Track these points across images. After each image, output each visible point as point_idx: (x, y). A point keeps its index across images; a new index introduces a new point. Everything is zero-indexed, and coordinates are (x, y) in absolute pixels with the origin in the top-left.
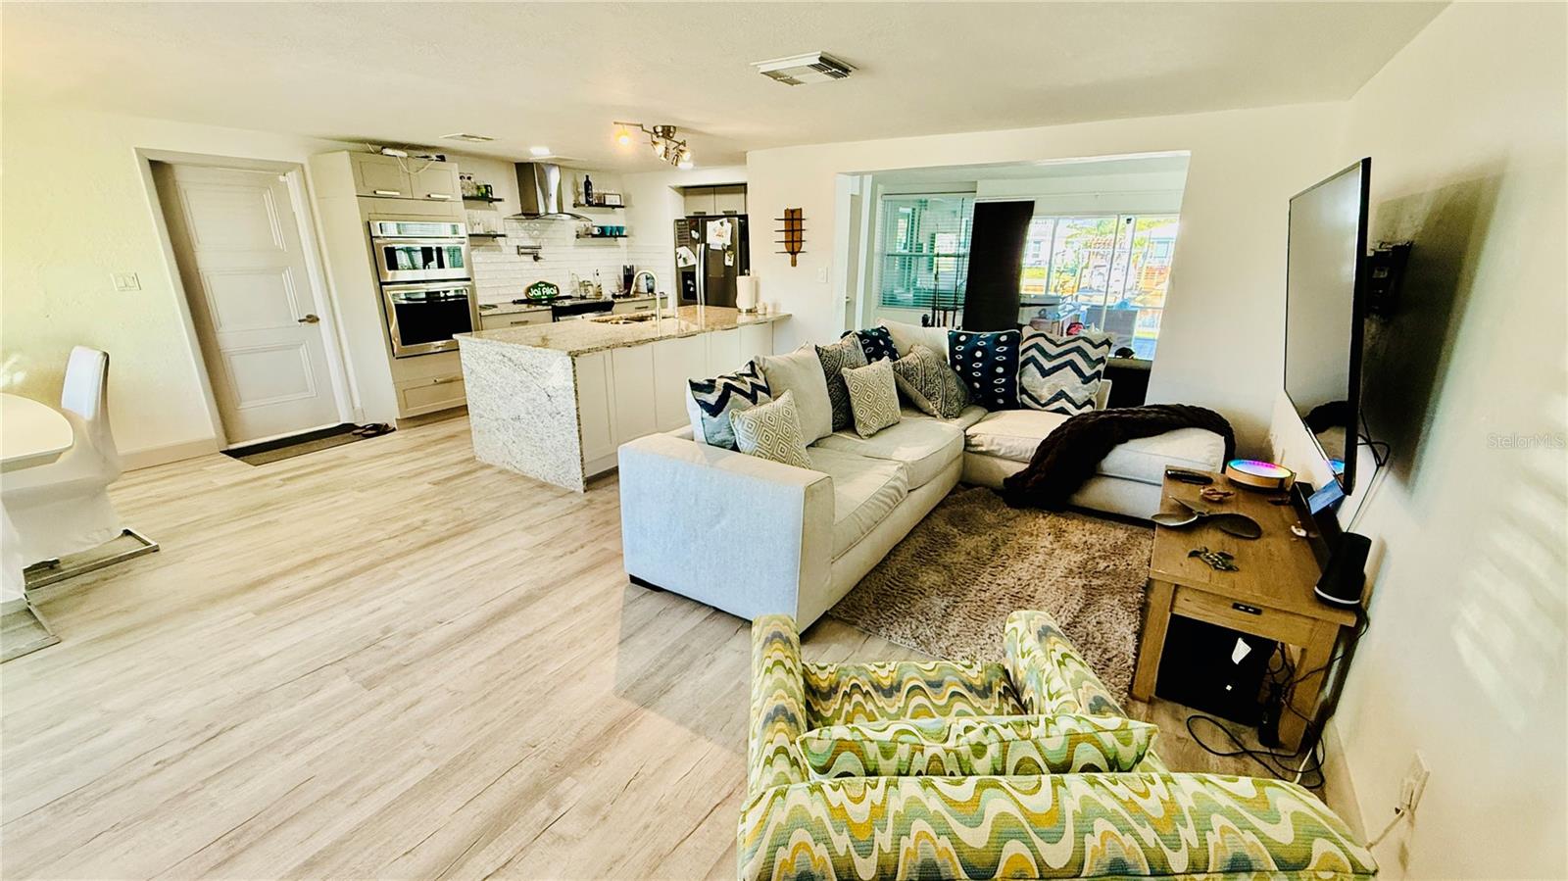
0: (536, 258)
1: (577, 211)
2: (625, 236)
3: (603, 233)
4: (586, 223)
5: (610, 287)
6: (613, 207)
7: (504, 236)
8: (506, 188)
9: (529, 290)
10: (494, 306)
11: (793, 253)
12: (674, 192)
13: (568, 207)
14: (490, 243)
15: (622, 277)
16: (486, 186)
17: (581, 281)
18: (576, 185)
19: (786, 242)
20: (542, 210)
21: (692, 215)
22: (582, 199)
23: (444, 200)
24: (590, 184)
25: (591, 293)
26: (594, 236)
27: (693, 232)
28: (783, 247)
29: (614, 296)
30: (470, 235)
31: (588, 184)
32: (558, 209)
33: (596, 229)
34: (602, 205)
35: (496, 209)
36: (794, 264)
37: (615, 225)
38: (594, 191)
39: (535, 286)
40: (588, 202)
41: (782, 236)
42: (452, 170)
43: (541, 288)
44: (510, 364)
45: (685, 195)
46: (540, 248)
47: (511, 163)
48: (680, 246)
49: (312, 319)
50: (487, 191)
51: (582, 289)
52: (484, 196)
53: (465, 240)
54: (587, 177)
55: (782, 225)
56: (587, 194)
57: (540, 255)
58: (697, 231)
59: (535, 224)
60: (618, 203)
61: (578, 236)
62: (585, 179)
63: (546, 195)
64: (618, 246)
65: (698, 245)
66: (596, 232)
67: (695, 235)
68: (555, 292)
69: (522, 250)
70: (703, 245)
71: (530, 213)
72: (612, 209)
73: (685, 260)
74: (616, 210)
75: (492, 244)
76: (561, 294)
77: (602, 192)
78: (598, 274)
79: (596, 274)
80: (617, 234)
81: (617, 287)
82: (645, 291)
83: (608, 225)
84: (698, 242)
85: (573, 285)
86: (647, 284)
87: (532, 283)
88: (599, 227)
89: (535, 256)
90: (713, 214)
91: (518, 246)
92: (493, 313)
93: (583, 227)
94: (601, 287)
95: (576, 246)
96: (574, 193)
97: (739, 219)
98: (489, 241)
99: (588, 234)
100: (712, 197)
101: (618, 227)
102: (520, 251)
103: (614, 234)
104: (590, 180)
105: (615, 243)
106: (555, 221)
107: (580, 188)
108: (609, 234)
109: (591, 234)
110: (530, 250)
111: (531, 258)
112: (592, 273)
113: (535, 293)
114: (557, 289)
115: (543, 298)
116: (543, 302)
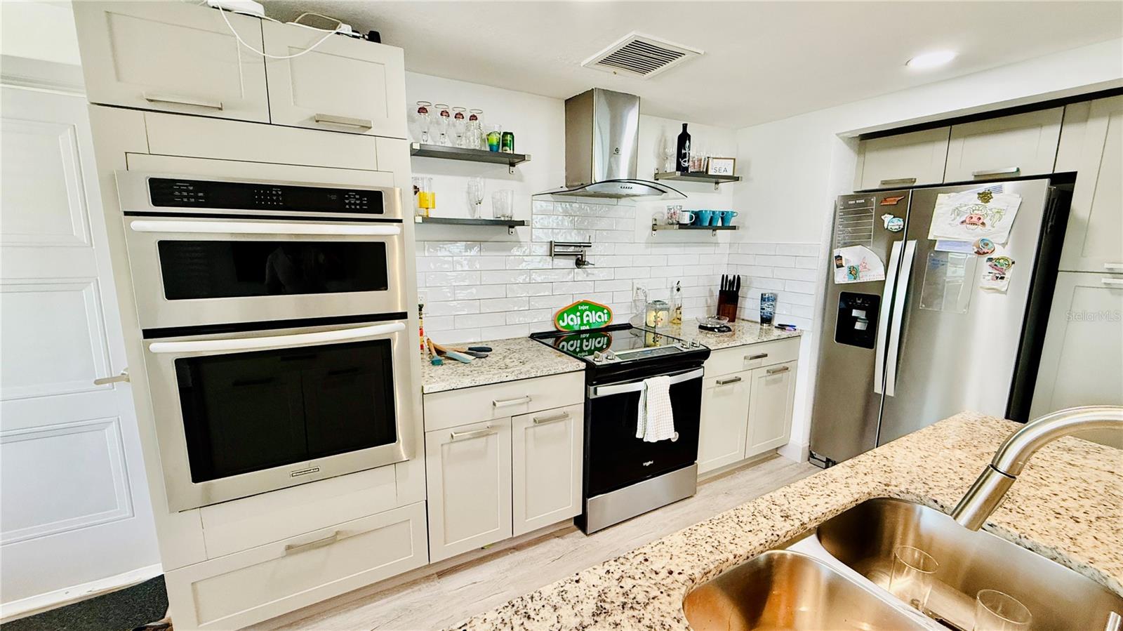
0: (580, 263)
2: (734, 228)
3: (697, 221)
4: (672, 204)
5: (696, 310)
6: (717, 179)
7: (526, 224)
9: (560, 316)
10: (483, 353)
12: (841, 141)
13: (645, 176)
14: (504, 237)
15: (717, 294)
16: (504, 134)
17: (650, 300)
20: (598, 176)
21: (877, 186)
22: (671, 166)
23: (359, 132)
24: (689, 137)
26: (682, 226)
27: (887, 218)
29: (704, 331)
31: (684, 138)
33: (687, 215)
34: (702, 175)
35: (521, 179)
37: (719, 208)
38: (692, 152)
39: (573, 309)
40: (679, 168)
42: (389, 65)
45: (861, 151)
46: (588, 246)
47: (559, 99)
48: (846, 245)
50: (504, 143)
51: (651, 314)
54: (685, 126)
56: (681, 156)
57: (587, 259)
59: (578, 205)
60: (730, 173)
61: (654, 228)
62: (681, 131)
63: (610, 150)
64: (717, 244)
65: (897, 246)
66: (686, 220)
67: (892, 223)
68: (605, 318)
69: (557, 249)
70: (912, 245)
71: (578, 186)
72: (717, 183)
73: (853, 271)
74: (724, 186)
75: (507, 237)
76: (615, 322)
77: (703, 155)
78: (678, 290)
79: (675, 290)
80: (720, 224)
81: (709, 311)
82: (759, 321)
83: (708, 209)
84: (896, 235)
85: (636, 306)
86: (763, 309)
87: (569, 302)
88: (692, 212)
89: (578, 259)
90: (941, 182)
91: (551, 242)
92: (453, 386)
93: (666, 211)
94: (682, 310)
95: (649, 243)
96: (659, 156)
97: (1052, 184)
98: (501, 234)
99: (672, 224)
100: (942, 147)
101: (723, 213)
102: (555, 250)
103: (714, 224)
104: (688, 131)
105: (713, 239)
106: (623, 199)
107: (669, 144)
108: (707, 224)
109: (678, 223)
110: (571, 249)
111: (571, 262)
112: (669, 286)
113: (573, 322)
114: (609, 314)
115: (583, 328)
116: (583, 336)
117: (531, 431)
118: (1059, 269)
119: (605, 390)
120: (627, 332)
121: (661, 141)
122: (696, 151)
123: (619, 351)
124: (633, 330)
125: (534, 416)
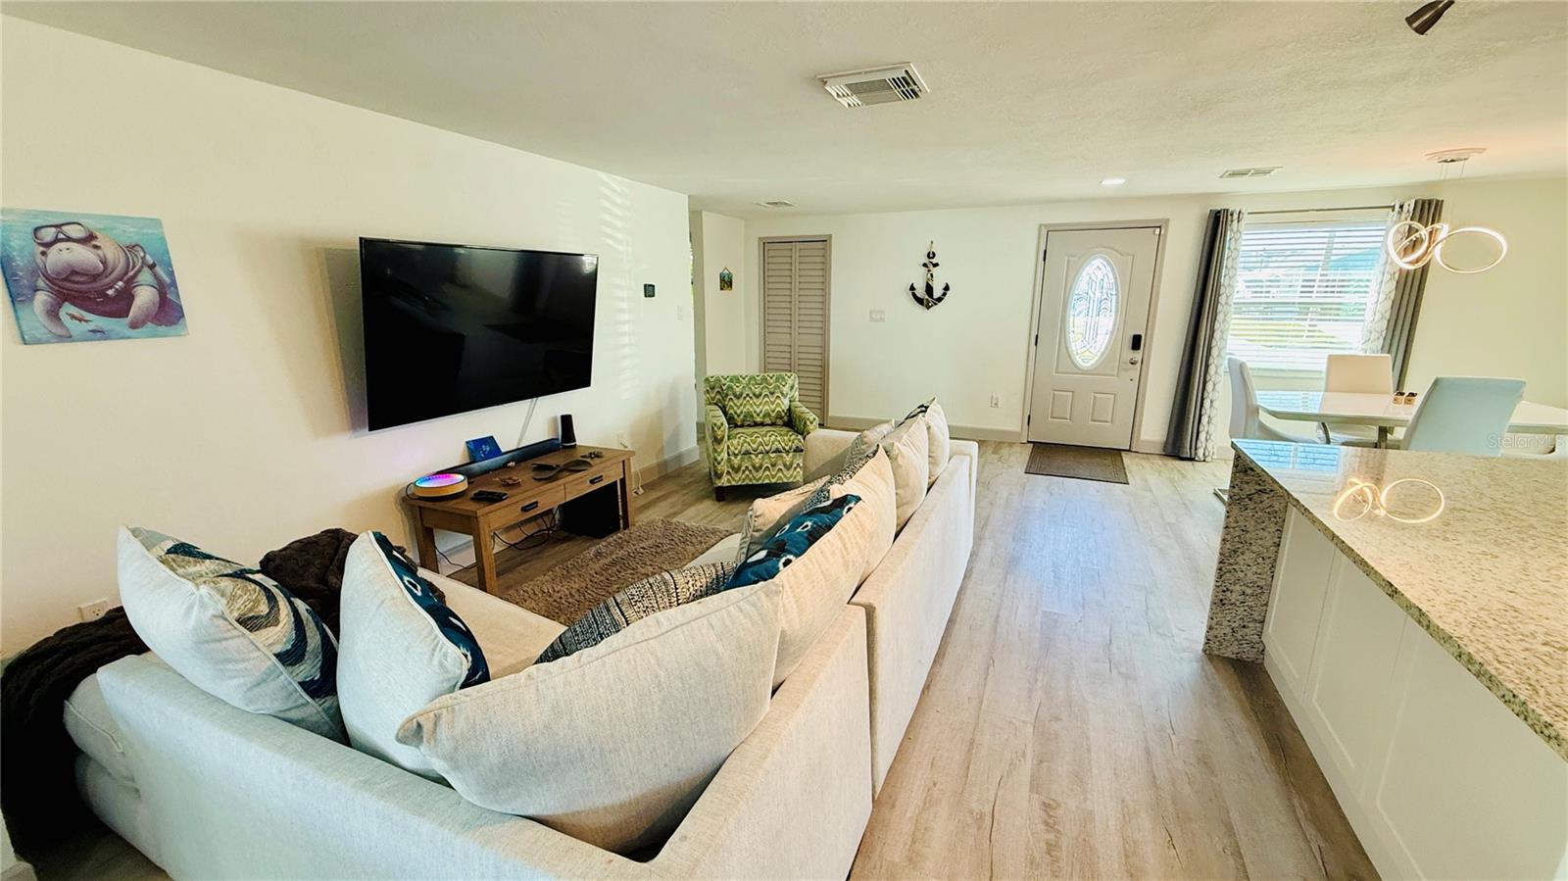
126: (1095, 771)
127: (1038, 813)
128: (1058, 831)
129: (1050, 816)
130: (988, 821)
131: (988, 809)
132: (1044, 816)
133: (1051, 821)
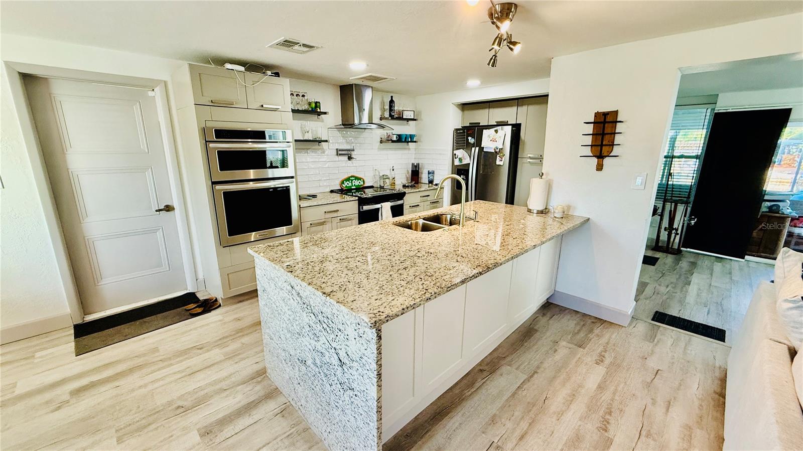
0: (350, 158)
1: (383, 122)
2: (415, 142)
3: (401, 139)
4: (388, 132)
5: (401, 179)
6: (408, 120)
7: (326, 141)
8: (331, 104)
9: (343, 182)
10: (314, 196)
11: (600, 157)
13: (376, 120)
14: (317, 147)
15: (410, 172)
16: (316, 103)
17: (381, 175)
18: (383, 103)
19: (592, 146)
20: (356, 122)
21: (468, 125)
22: (387, 115)
23: (275, 110)
24: (394, 101)
25: (388, 184)
26: (393, 141)
27: (470, 138)
28: (588, 151)
29: (404, 186)
30: (296, 141)
31: (392, 102)
32: (369, 120)
33: (395, 136)
34: (400, 118)
35: (323, 121)
36: (600, 167)
37: (408, 133)
38: (396, 108)
39: (348, 179)
40: (390, 115)
41: (589, 140)
42: (285, 85)
43: (352, 180)
44: (298, 299)
46: (353, 150)
47: (337, 85)
48: (457, 149)
49: (168, 208)
50: (316, 107)
51: (382, 181)
52: (314, 110)
53: (291, 144)
54: (392, 97)
55: (590, 129)
56: (391, 110)
57: (353, 156)
58: (473, 137)
59: (350, 132)
60: (412, 118)
61: (381, 142)
62: (390, 99)
63: (361, 109)
64: (409, 149)
65: (473, 149)
66: (395, 139)
67: (471, 140)
68: (362, 183)
69: (340, 152)
70: (477, 148)
71: (347, 124)
72: (408, 121)
73: (460, 160)
74: (410, 122)
75: (318, 147)
76: (366, 185)
77: (401, 109)
78: (393, 170)
79: (392, 170)
80: (410, 140)
81: (407, 180)
82: (428, 183)
83: (404, 133)
84: (473, 145)
85: (375, 178)
86: (429, 177)
87: (346, 176)
88: (397, 135)
89: (349, 157)
90: (487, 124)
91: (337, 149)
92: (311, 205)
93: (386, 134)
94: (395, 179)
95: (379, 149)
96: (381, 109)
97: (512, 127)
98: (316, 146)
99: (389, 140)
100: (487, 110)
101: (410, 135)
102: (339, 153)
103: (407, 140)
104: (393, 99)
105: (407, 147)
106: (367, 130)
107: (386, 104)
108: (404, 140)
109: (391, 140)
110: (346, 152)
111: (346, 158)
112: (389, 169)
113: (347, 184)
114: (364, 181)
115: (353, 187)
116: (353, 191)
117: (339, 223)
118: (519, 157)
119: (366, 208)
120: (372, 189)
121: (382, 103)
122: (397, 108)
123: (369, 193)
124: (374, 189)
125: (340, 218)
126: (565, 438)
127: (611, 428)
128: (603, 418)
129: (605, 425)
130: (643, 433)
131: (643, 438)
132: (608, 426)
133: (605, 423)
